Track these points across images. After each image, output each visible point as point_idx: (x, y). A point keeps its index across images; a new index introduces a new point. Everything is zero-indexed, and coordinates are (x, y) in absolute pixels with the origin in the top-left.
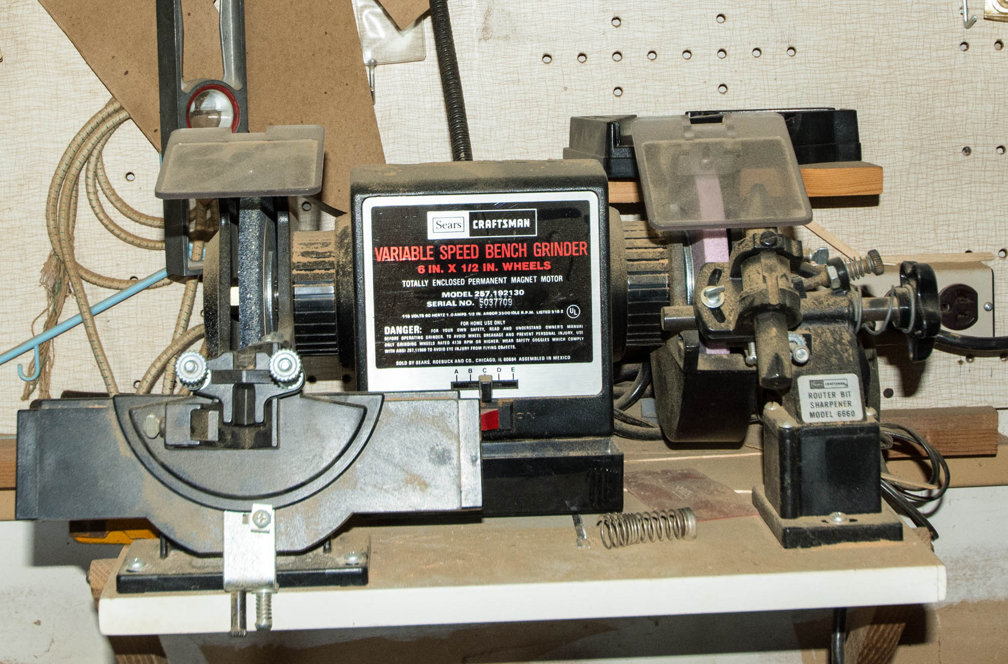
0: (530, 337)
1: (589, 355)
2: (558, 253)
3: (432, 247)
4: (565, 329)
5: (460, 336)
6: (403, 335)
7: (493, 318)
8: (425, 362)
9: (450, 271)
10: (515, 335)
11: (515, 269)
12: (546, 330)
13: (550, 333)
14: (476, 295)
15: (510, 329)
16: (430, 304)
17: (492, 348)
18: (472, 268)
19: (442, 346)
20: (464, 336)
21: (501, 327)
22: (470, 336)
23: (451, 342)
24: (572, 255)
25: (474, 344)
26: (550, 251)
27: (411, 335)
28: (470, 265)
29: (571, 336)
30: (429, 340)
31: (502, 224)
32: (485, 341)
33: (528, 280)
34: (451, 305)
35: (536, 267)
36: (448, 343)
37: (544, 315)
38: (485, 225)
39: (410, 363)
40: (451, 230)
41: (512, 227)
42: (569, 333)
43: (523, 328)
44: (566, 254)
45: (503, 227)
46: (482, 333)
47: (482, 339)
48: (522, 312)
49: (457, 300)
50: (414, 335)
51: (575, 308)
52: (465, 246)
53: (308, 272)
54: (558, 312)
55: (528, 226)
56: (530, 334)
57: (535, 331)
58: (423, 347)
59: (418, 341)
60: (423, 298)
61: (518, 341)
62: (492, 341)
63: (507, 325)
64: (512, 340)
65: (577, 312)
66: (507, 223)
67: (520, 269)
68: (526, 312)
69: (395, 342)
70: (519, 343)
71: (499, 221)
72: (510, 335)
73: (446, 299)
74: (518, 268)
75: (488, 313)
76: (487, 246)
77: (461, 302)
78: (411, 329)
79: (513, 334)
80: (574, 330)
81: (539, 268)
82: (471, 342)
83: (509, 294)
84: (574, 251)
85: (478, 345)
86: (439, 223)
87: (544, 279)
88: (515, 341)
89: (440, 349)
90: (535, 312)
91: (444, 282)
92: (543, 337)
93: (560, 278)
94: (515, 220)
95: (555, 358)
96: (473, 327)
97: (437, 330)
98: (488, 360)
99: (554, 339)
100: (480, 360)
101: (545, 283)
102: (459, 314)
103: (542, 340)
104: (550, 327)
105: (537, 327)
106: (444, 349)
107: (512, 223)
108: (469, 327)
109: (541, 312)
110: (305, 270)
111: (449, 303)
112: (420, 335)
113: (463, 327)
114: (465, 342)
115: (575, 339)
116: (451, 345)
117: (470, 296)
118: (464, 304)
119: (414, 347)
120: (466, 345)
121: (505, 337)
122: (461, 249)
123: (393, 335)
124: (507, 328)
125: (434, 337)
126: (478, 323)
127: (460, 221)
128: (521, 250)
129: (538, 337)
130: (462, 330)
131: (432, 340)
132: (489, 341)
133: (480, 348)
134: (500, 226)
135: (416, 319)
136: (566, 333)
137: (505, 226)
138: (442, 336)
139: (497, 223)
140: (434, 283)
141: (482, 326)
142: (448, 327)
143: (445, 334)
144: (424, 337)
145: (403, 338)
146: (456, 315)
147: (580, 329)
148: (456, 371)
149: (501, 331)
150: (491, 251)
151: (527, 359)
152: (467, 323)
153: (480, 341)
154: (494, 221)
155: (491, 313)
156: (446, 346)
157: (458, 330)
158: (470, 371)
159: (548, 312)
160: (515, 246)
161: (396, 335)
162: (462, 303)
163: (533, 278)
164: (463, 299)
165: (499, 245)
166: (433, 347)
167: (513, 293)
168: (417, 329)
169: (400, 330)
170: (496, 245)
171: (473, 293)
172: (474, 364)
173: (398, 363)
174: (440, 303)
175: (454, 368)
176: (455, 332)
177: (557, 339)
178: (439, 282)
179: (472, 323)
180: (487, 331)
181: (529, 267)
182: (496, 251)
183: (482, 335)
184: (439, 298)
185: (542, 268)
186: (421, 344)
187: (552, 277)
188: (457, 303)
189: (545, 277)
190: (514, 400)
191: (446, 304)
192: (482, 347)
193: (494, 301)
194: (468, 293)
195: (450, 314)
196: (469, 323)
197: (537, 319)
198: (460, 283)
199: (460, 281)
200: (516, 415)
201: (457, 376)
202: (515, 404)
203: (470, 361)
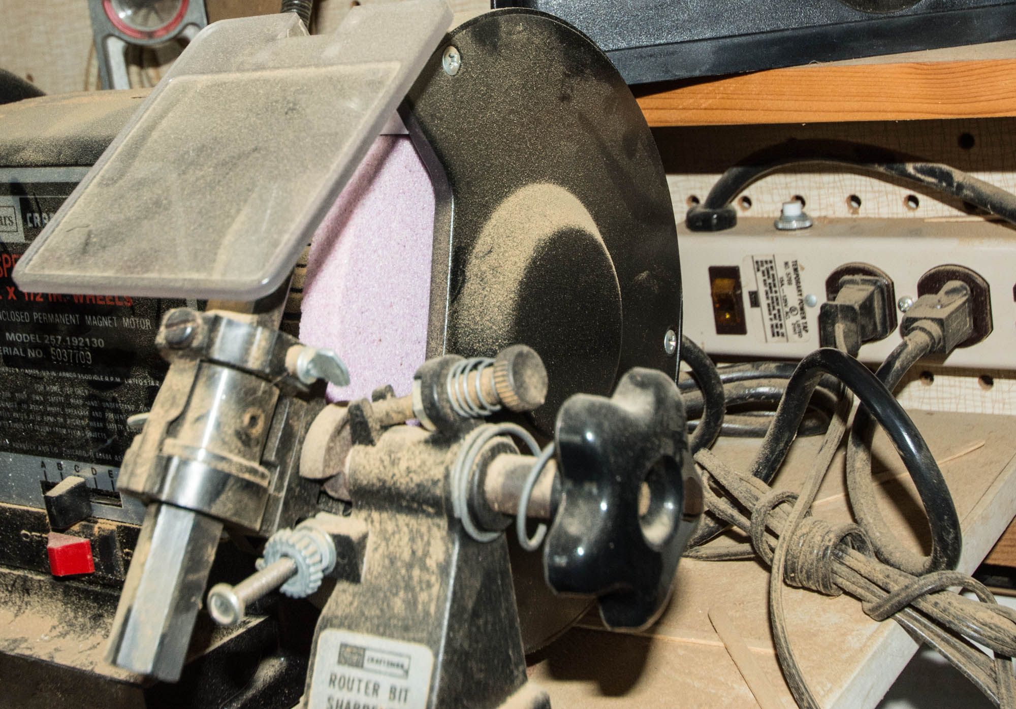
0: (123, 423)
5: (37, 408)
7: (72, 383)
8: (4, 443)
9: (9, 298)
10: (104, 415)
11: (88, 302)
14: (46, 342)
15: (95, 404)
17: (79, 433)
18: (35, 296)
19: (19, 421)
20: (42, 408)
21: (85, 399)
22: (49, 409)
23: (28, 416)
25: (57, 425)
32: (69, 422)
33: (107, 322)
34: (18, 353)
35: (114, 300)
36: (25, 416)
37: (135, 386)
38: (41, 222)
43: (112, 405)
46: (62, 406)
47: (65, 416)
48: (107, 379)
49: (24, 347)
54: (152, 383)
56: (121, 417)
57: (127, 412)
61: (109, 426)
62: (77, 422)
63: (90, 398)
64: (101, 425)
67: (94, 301)
68: (112, 379)
70: (111, 431)
72: (97, 414)
73: (12, 344)
75: (64, 374)
77: (29, 351)
79: (100, 415)
81: (118, 302)
82: (52, 420)
83: (85, 343)
85: (62, 426)
87: (126, 323)
88: (104, 426)
89: (17, 425)
90: (122, 379)
91: (5, 316)
93: (147, 324)
96: (50, 394)
98: (77, 453)
100: (68, 451)
101: (130, 330)
102: (30, 372)
105: (129, 408)
106: (22, 426)
108: (45, 394)
109: (130, 381)
111: (16, 351)
113: (38, 393)
114: (45, 418)
116: (29, 422)
117: (38, 341)
118: (33, 355)
120: (47, 424)
121: (91, 418)
124: (92, 403)
125: (7, 404)
126: (56, 389)
127: (11, 213)
130: (37, 398)
131: (6, 409)
132: (73, 422)
133: (64, 431)
138: (16, 405)
141: (61, 395)
142: (21, 392)
143: (19, 403)
146: (27, 372)
148: (43, 465)
149: (84, 406)
152: (42, 388)
153: (62, 420)
155: (68, 375)
156: (24, 422)
157: (34, 397)
158: (60, 467)
159: (141, 382)
162: (31, 353)
163: (112, 320)
164: (32, 346)
166: (8, 420)
167: (91, 342)
171: (42, 339)
172: (60, 456)
174: (6, 350)
175: (39, 459)
176: (30, 400)
178: (1, 315)
179: (48, 388)
180: (70, 405)
181: (105, 299)
183: (63, 410)
184: (3, 342)
185: (121, 303)
187: (137, 319)
188: (25, 352)
189: (127, 320)
190: (118, 527)
191: (12, 351)
192: (67, 431)
193: (68, 355)
194: (35, 337)
195: (19, 370)
196: (45, 388)
197: (127, 393)
198: (24, 319)
199: (23, 315)
200: (123, 552)
201: (45, 472)
202: (119, 533)
203: (56, 450)
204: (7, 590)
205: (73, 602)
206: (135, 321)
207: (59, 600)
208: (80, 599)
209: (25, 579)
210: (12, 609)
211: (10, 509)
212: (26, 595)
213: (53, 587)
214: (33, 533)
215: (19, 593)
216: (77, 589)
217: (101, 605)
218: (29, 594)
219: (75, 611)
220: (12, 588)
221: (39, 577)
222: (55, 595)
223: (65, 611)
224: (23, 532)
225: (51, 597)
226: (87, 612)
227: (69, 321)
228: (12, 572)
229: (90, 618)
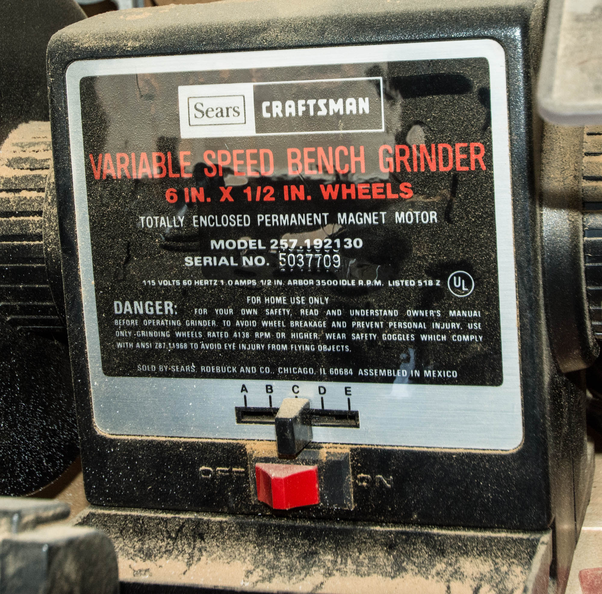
0: (379, 332)
1: (494, 369)
2: (427, 166)
3: (188, 153)
4: (445, 318)
5: (246, 323)
6: (146, 316)
7: (306, 291)
8: (188, 368)
9: (223, 200)
10: (349, 324)
11: (344, 197)
12: (407, 319)
13: (415, 325)
14: (273, 247)
15: (338, 312)
16: (189, 261)
17: (307, 348)
18: (263, 195)
19: (215, 340)
20: (254, 323)
21: (322, 309)
22: (264, 323)
23: (231, 334)
24: (454, 169)
25: (273, 340)
26: (410, 161)
27: (159, 317)
28: (259, 188)
29: (457, 332)
30: (190, 329)
31: (317, 108)
32: (293, 335)
33: (370, 218)
34: (226, 262)
35: (385, 193)
36: (227, 335)
37: (404, 288)
38: (283, 111)
39: (161, 368)
40: (221, 120)
41: (337, 115)
42: (453, 325)
43: (364, 313)
44: (442, 169)
45: (319, 113)
46: (286, 319)
47: (288, 330)
48: (361, 283)
49: (237, 254)
50: (164, 317)
51: (464, 277)
52: (249, 152)
53: (11, 195)
54: (431, 283)
55: (367, 111)
56: (377, 325)
57: (387, 319)
58: (181, 340)
59: (173, 329)
60: (178, 250)
61: (356, 337)
62: (306, 336)
63: (331, 306)
64: (344, 336)
65: (468, 285)
66: (327, 105)
67: (353, 197)
68: (369, 282)
69: (133, 329)
70: (357, 341)
71: (311, 103)
72: (339, 324)
73: (218, 253)
74: (349, 195)
75: (295, 282)
76: (290, 151)
77: (245, 259)
78: (158, 308)
79: (344, 324)
80: (464, 321)
81: (390, 195)
82: (268, 335)
83: (334, 245)
84: (458, 164)
85: (282, 342)
86: (199, 107)
87: (400, 217)
88: (349, 337)
89: (212, 346)
90: (385, 281)
91: (212, 221)
92: (404, 331)
93: (433, 216)
94: (341, 101)
95: (427, 373)
96: (270, 306)
97: (205, 311)
98: (300, 370)
99: (424, 337)
100: (286, 370)
101: (404, 225)
102: (243, 282)
103: (400, 338)
104: (415, 313)
105: (390, 313)
106: (219, 346)
107: (336, 106)
108: (261, 307)
109: (397, 283)
110: (8, 191)
111: (224, 261)
112: (174, 317)
113: (251, 306)
114: (257, 335)
115: (466, 338)
116: (231, 340)
117: (260, 247)
118: (251, 263)
119: (166, 340)
120: (259, 341)
121: (329, 329)
122: (240, 157)
123: (128, 316)
124: (334, 312)
125: (200, 323)
126: (279, 300)
127: (238, 102)
128: (353, 159)
129: (391, 331)
130: (249, 312)
131: (197, 329)
132: (300, 336)
133: (285, 347)
134: (312, 113)
135: (167, 289)
136: (446, 326)
137: (323, 112)
138: (214, 323)
139: (307, 106)
140: (195, 221)
141: (286, 307)
142: (225, 307)
143: (220, 319)
144: (183, 323)
145: (146, 322)
146: (237, 283)
147: (474, 319)
148: (244, 389)
149: (321, 317)
150: (297, 161)
151: (373, 372)
152: (258, 299)
153: (283, 335)
154: (301, 102)
155: (301, 282)
156: (223, 341)
157: (243, 311)
158: (270, 389)
159: (412, 283)
160: (342, 152)
161: (134, 316)
162: (247, 261)
163: (379, 215)
164: (251, 253)
165: (313, 149)
166: (198, 340)
167: (343, 243)
168: (169, 306)
169: (139, 307)
170: (306, 150)
171: (267, 244)
172: (274, 376)
173: (141, 368)
174: (208, 260)
175: (240, 382)
176: (237, 315)
177: (430, 337)
178: (204, 221)
179: (267, 300)
180: (297, 317)
181: (370, 193)
182: (307, 160)
183: (287, 323)
184: (206, 251)
185: (396, 196)
186: (178, 334)
187: (417, 213)
188: (238, 259)
189: (402, 214)
190: (352, 450)
191: (218, 261)
192: (289, 347)
193: (306, 259)
194: (257, 242)
195: (226, 281)
196: (263, 300)
197: (390, 297)
198: (242, 223)
199: (241, 218)
200: (355, 478)
201: (245, 397)
202: (353, 457)
203: (267, 370)
204: (170, 537)
205: (272, 542)
206: (414, 215)
207: (250, 542)
208: (282, 537)
209: (198, 523)
210: (180, 558)
211: (185, 443)
212: (198, 540)
213: (241, 528)
214: (218, 468)
215: (188, 539)
216: (279, 527)
217: (314, 541)
218: (203, 539)
219: (276, 552)
220: (177, 535)
221: (218, 519)
222: (243, 536)
223: (259, 552)
224: (203, 468)
225: (238, 539)
226: (292, 551)
227: (312, 221)
228: (177, 516)
229: (298, 558)
